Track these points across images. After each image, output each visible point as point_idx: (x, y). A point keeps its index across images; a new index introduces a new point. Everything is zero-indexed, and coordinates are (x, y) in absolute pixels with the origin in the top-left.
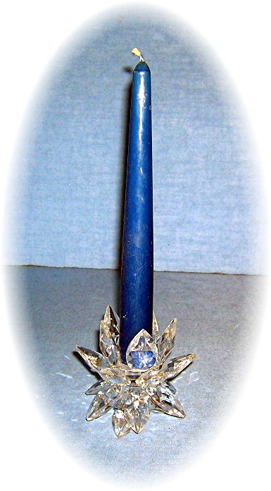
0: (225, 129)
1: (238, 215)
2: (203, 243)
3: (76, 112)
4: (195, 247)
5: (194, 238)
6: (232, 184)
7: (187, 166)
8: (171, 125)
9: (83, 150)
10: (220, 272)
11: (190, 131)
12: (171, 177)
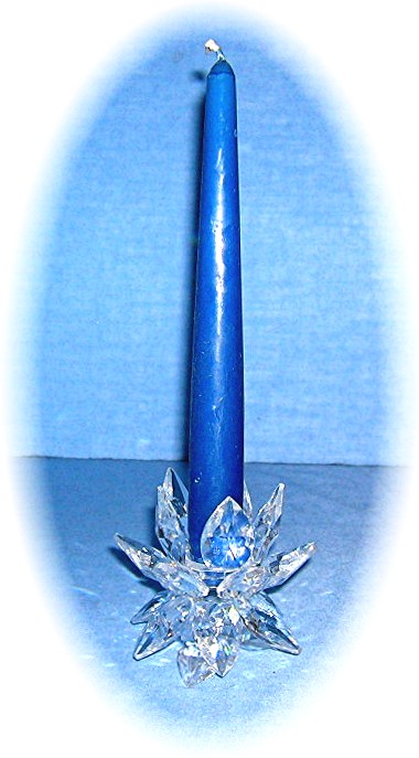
0: (346, 230)
1: (369, 369)
2: (313, 415)
3: (108, 206)
4: (300, 422)
5: (299, 407)
6: (358, 318)
7: (286, 290)
8: (259, 225)
9: (119, 267)
10: (342, 462)
11: (290, 233)
12: (261, 308)
